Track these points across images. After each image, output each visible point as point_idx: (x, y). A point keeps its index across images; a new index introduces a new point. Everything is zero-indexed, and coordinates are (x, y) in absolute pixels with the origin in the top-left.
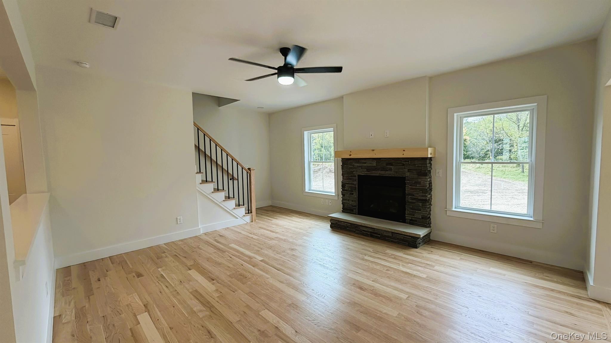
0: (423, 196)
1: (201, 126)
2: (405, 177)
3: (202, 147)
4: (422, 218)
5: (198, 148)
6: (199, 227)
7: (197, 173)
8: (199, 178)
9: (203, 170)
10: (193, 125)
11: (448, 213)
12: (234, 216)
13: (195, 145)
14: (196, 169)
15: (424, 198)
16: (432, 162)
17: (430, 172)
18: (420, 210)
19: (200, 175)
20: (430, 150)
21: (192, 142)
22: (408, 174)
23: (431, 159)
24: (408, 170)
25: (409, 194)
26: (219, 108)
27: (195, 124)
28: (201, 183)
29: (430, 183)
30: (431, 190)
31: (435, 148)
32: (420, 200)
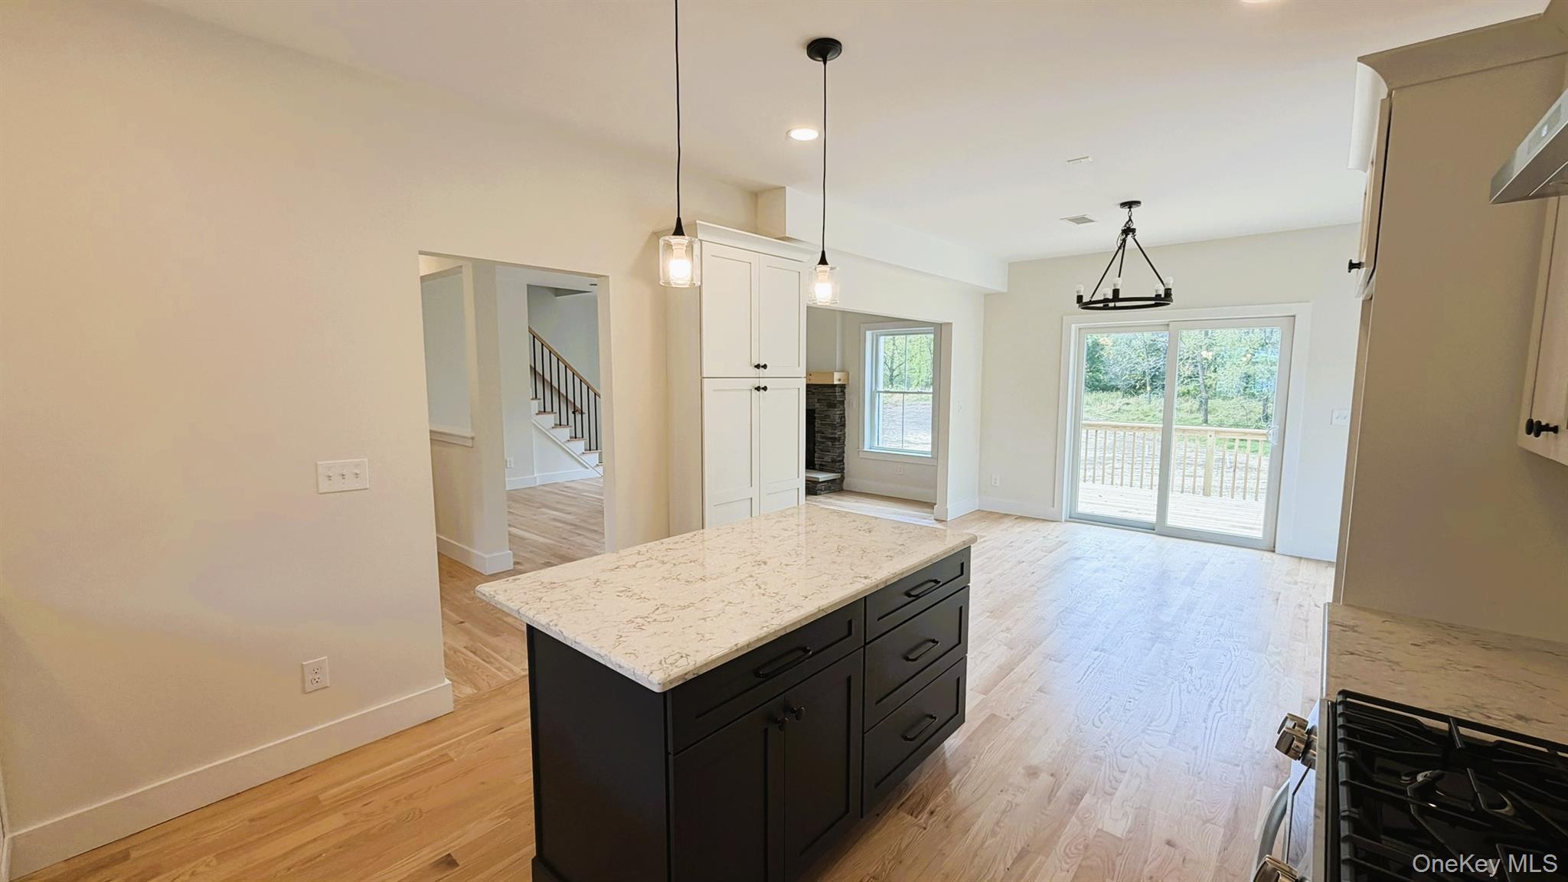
0: (832, 434)
1: (537, 332)
2: (814, 410)
3: (539, 369)
4: (832, 461)
5: (534, 370)
6: (535, 475)
7: (532, 399)
8: (535, 405)
9: (540, 395)
10: (528, 333)
11: (862, 455)
12: (582, 464)
13: (531, 367)
14: (532, 394)
15: (833, 436)
16: (846, 391)
17: (844, 403)
18: (829, 452)
19: (536, 402)
20: (837, 376)
21: (527, 362)
22: (817, 405)
23: (843, 387)
24: (818, 400)
25: (819, 432)
26: (558, 298)
27: (530, 330)
28: (537, 414)
29: (843, 417)
30: (844, 425)
31: (848, 373)
32: (830, 438)
